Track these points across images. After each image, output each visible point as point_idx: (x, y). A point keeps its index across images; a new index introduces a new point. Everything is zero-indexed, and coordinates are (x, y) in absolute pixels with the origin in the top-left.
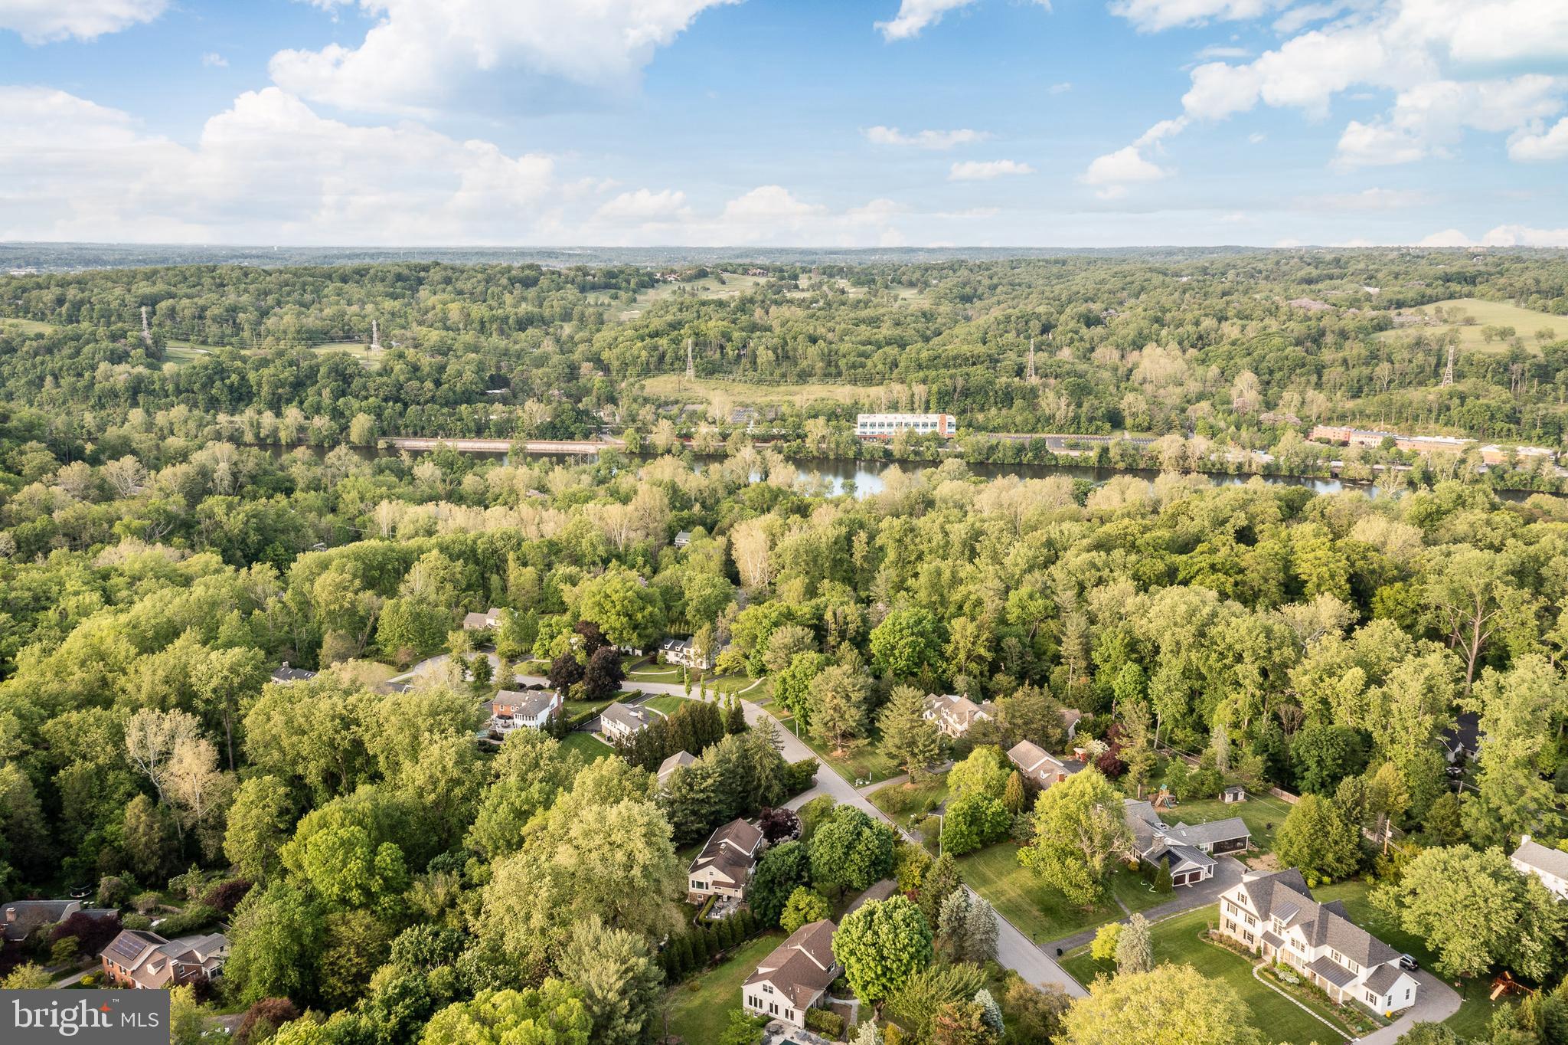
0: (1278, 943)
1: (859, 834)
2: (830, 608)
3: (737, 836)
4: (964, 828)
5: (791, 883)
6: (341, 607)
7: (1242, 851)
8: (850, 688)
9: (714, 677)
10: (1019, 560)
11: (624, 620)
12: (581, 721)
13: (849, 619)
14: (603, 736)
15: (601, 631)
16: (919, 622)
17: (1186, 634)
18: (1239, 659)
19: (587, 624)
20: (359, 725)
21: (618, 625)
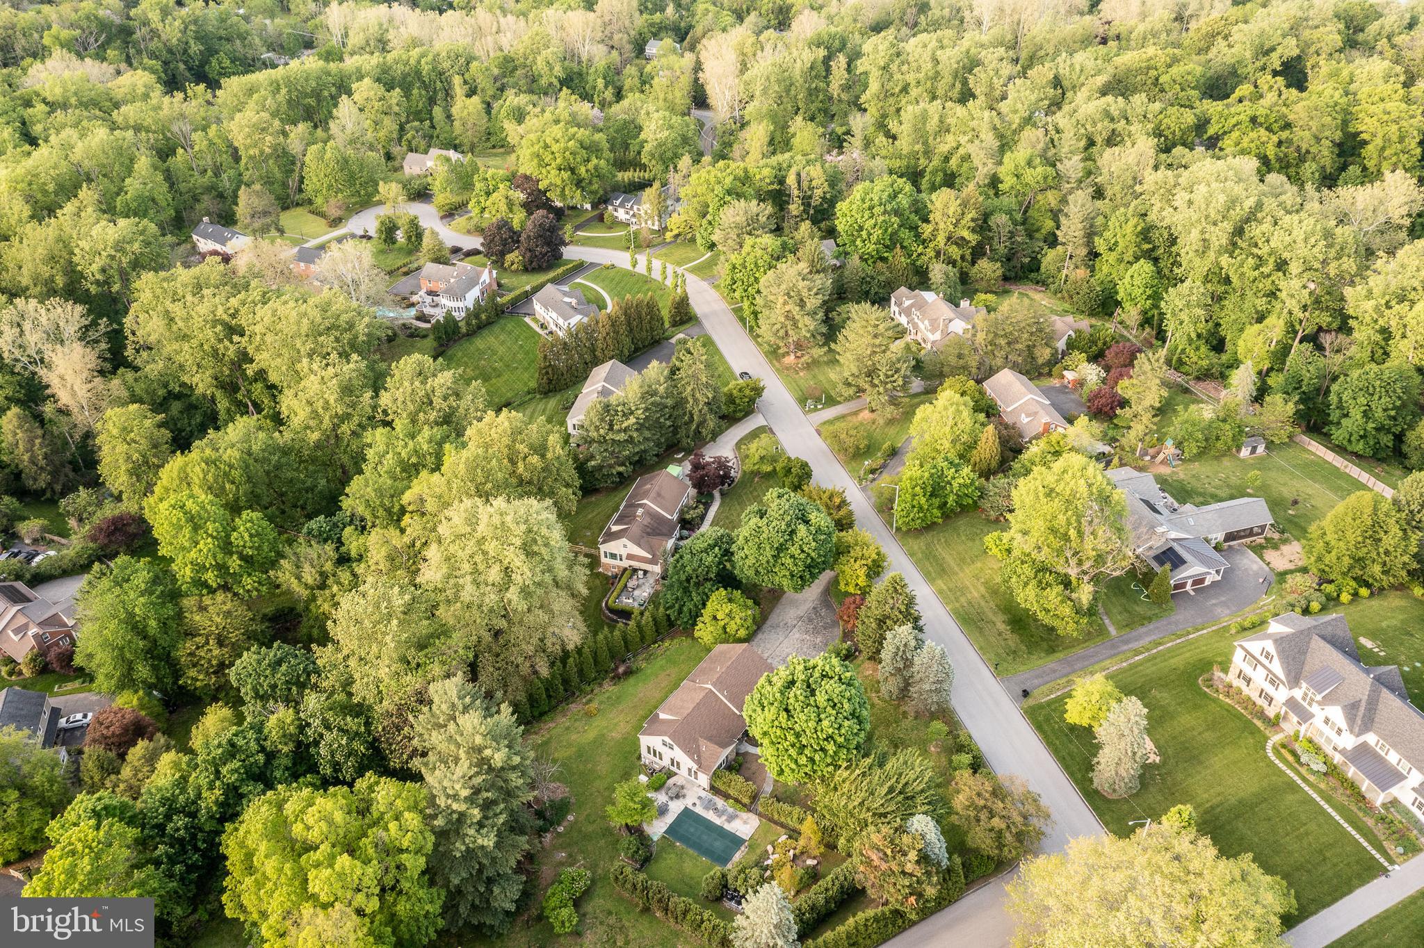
0: (1305, 716)
1: (793, 532)
2: (793, 170)
3: (659, 495)
4: (923, 500)
5: (708, 585)
6: (262, 152)
7: (1259, 540)
8: (805, 293)
9: (664, 243)
10: (1019, 106)
11: (566, 175)
12: (515, 303)
13: (814, 183)
14: (536, 321)
15: (541, 186)
16: (894, 196)
17: (1220, 236)
18: (1282, 266)
19: (527, 178)
20: (242, 335)
21: (559, 182)
